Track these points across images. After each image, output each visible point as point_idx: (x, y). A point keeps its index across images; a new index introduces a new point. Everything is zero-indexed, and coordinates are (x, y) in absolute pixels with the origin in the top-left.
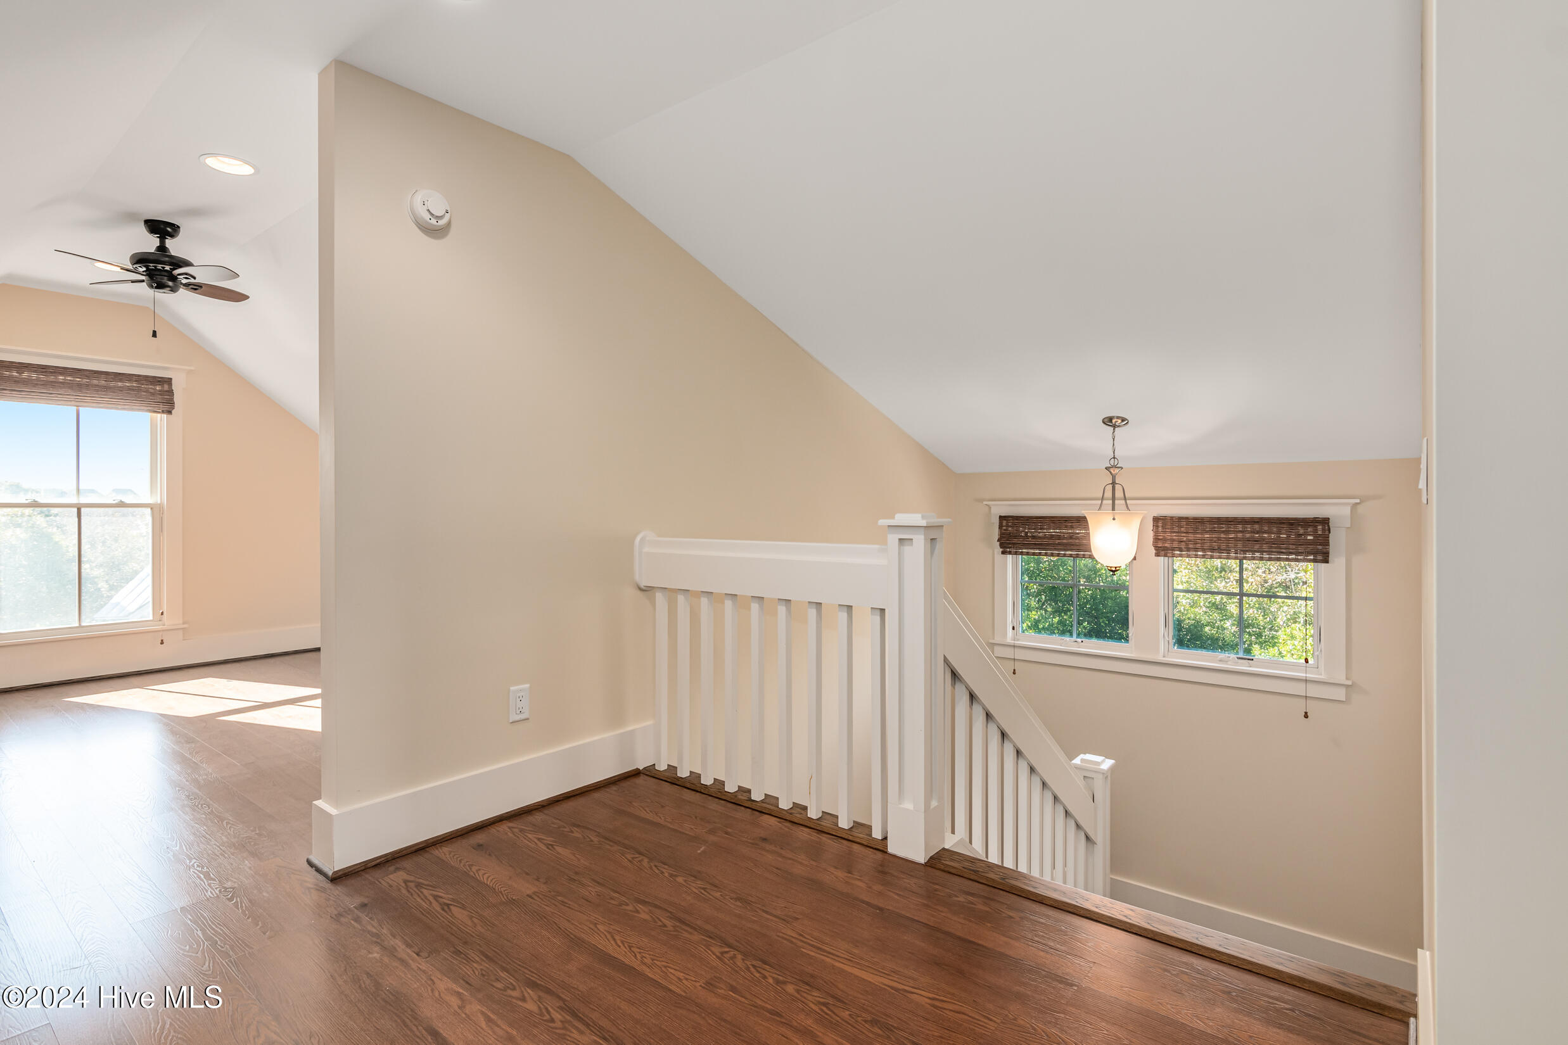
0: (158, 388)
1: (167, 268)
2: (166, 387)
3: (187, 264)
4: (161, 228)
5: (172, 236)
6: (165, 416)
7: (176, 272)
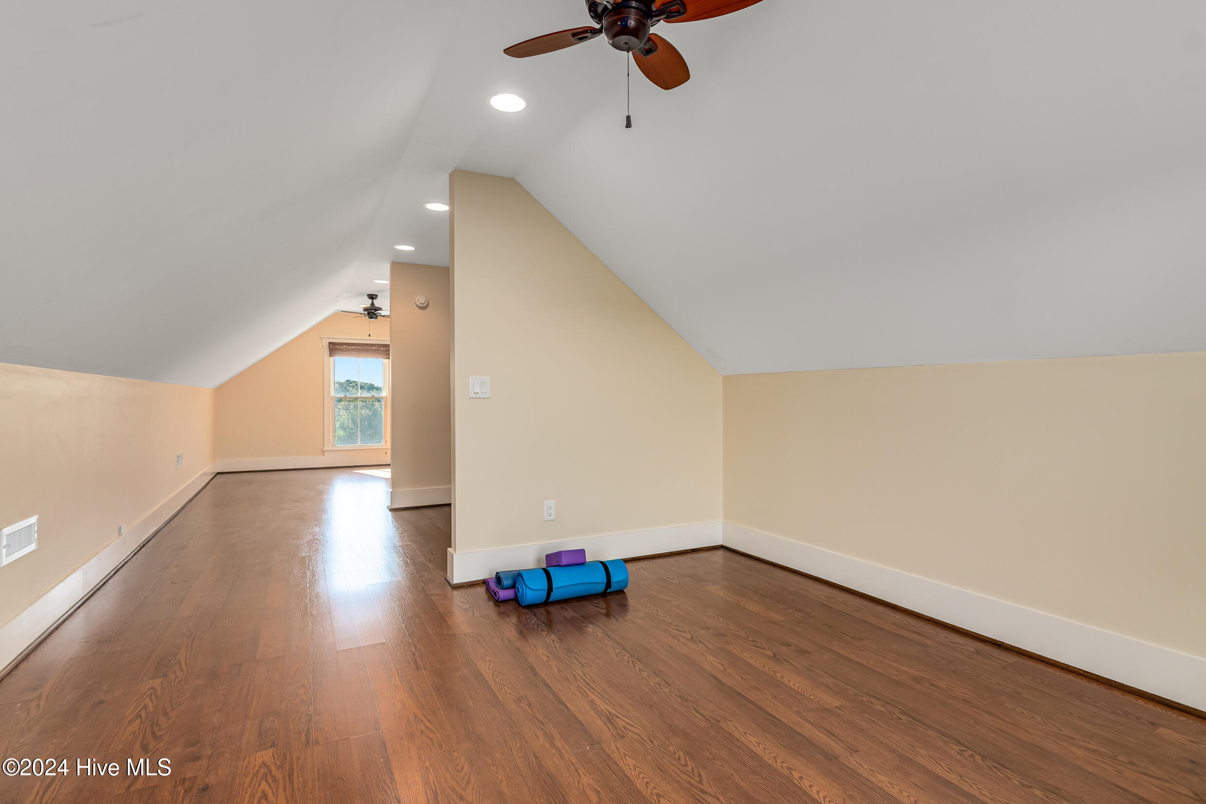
0: (385, 348)
1: (373, 311)
2: (388, 348)
3: (380, 309)
4: (372, 297)
5: (375, 299)
6: (387, 360)
7: (375, 313)
